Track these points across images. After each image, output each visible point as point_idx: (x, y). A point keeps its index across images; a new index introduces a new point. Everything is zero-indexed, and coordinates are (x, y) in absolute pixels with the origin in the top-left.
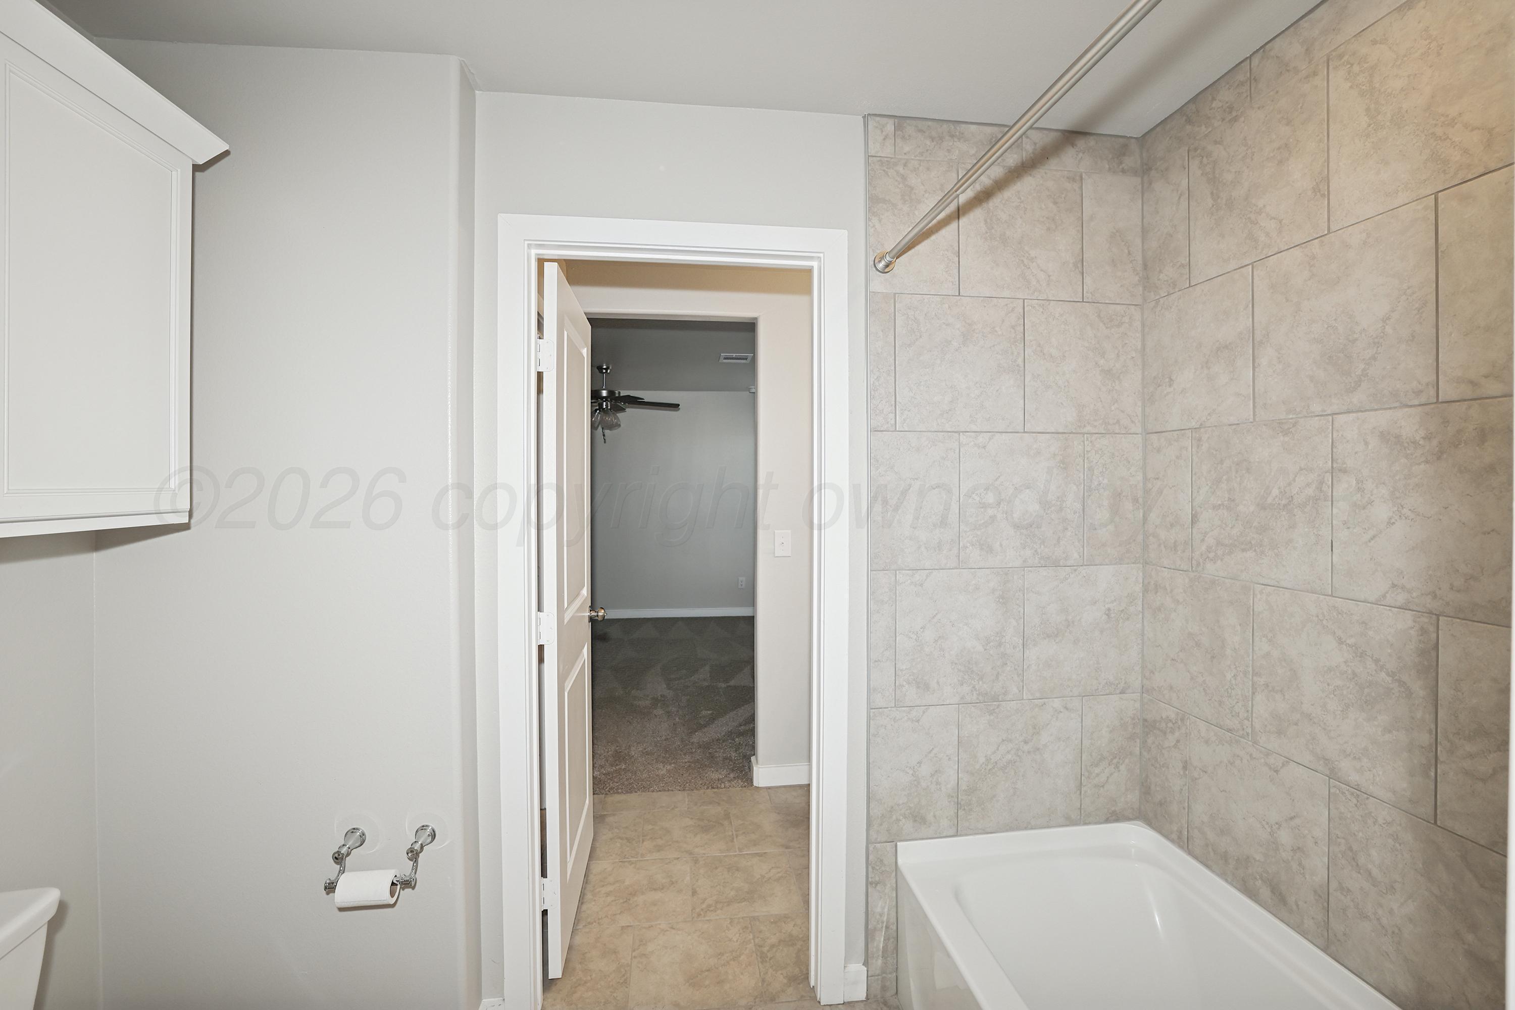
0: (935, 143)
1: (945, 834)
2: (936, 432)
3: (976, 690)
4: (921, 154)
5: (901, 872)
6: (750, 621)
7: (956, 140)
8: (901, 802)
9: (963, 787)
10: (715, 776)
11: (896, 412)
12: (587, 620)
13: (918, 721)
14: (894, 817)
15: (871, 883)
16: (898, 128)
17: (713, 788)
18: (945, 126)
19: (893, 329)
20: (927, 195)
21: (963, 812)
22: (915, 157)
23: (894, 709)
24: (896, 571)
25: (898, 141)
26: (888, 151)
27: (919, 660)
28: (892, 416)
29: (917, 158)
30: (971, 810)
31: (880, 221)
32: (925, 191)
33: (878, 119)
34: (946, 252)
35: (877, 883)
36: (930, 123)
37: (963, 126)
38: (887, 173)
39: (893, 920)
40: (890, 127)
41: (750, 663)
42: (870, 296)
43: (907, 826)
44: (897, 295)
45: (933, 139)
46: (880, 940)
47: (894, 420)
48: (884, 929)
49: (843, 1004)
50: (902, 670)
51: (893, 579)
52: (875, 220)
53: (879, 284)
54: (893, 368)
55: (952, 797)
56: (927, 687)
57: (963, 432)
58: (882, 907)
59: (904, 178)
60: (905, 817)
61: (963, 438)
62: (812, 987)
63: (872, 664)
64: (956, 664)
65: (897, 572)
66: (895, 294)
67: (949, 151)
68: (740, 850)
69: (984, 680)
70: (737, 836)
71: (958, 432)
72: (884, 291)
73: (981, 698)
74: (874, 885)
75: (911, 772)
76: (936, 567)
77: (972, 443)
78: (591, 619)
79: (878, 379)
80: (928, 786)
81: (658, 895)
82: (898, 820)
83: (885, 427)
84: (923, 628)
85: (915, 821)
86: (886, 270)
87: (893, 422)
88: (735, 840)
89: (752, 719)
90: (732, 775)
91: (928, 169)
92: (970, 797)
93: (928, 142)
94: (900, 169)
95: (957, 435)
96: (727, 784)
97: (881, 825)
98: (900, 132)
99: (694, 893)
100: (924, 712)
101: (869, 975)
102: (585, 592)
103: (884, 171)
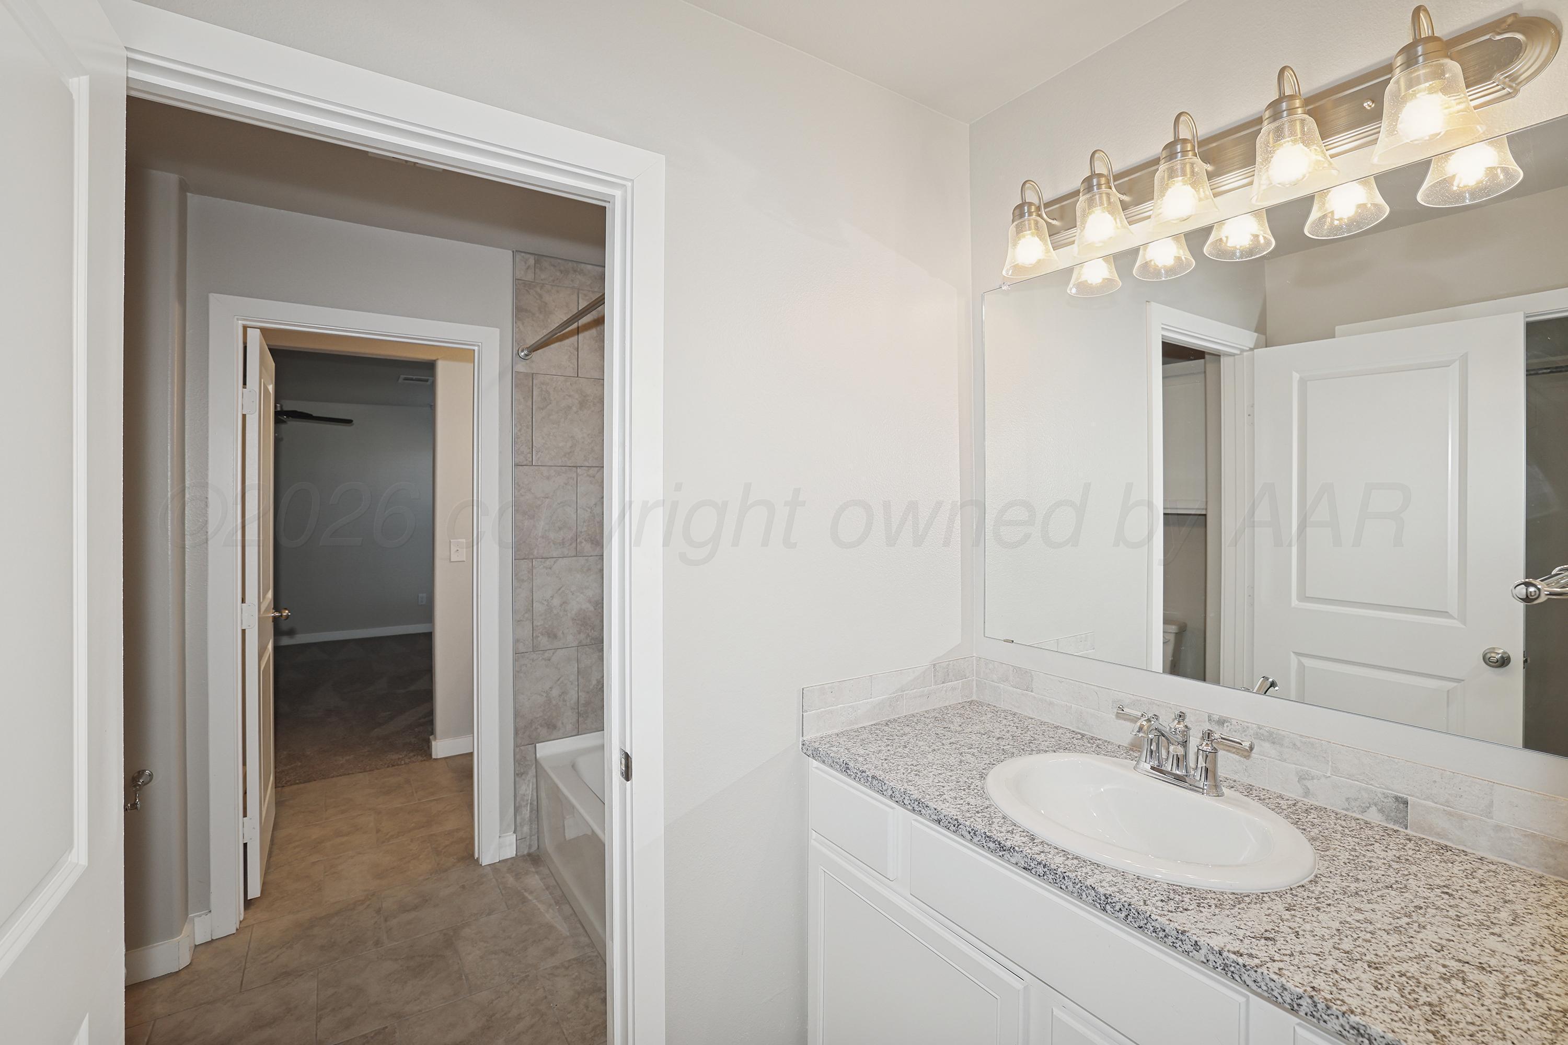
0: (563, 275)
1: (570, 735)
2: (561, 466)
3: (589, 636)
4: (553, 281)
5: (541, 765)
6: (429, 637)
7: (577, 273)
8: (538, 716)
9: (582, 701)
10: (395, 757)
11: (532, 453)
12: (271, 619)
13: (549, 660)
14: (534, 727)
15: (518, 775)
16: (537, 262)
17: (393, 766)
18: (570, 264)
19: (531, 397)
20: (556, 309)
21: (582, 719)
22: (549, 282)
23: (532, 653)
24: (532, 559)
25: (537, 270)
26: (530, 277)
27: (549, 618)
28: (530, 455)
29: (550, 284)
30: (587, 717)
31: (523, 324)
32: (556, 306)
33: (523, 254)
34: (569, 348)
35: (522, 774)
36: (559, 261)
37: (583, 265)
38: (528, 292)
39: (535, 797)
40: (531, 261)
41: (429, 671)
42: (515, 375)
43: (543, 732)
44: (534, 375)
45: (561, 272)
46: (526, 812)
47: (531, 458)
48: (529, 805)
49: (499, 862)
50: (537, 626)
51: (531, 565)
52: (519, 323)
53: (521, 367)
54: (531, 423)
55: (574, 709)
56: (555, 636)
57: (579, 467)
58: (527, 789)
59: (540, 296)
60: (541, 726)
61: (579, 470)
62: (476, 858)
63: (517, 622)
64: (575, 620)
65: (534, 560)
66: (533, 374)
67: (572, 281)
68: (419, 800)
69: (595, 629)
70: (416, 792)
71: (576, 467)
72: (525, 371)
73: (593, 642)
74: (520, 775)
75: (545, 695)
76: (561, 556)
77: (586, 474)
78: (275, 619)
79: (520, 430)
80: (557, 703)
81: (345, 839)
82: (536, 729)
83: (525, 463)
84: (552, 597)
85: (548, 728)
86: (527, 358)
87: (530, 460)
88: (415, 795)
89: (431, 714)
90: (412, 754)
91: (558, 292)
92: (586, 708)
93: (558, 274)
94: (538, 289)
95: (575, 469)
96: (407, 761)
97: (524, 733)
98: (539, 265)
99: (378, 831)
100: (553, 654)
101: (518, 839)
102: (270, 595)
103: (527, 290)
